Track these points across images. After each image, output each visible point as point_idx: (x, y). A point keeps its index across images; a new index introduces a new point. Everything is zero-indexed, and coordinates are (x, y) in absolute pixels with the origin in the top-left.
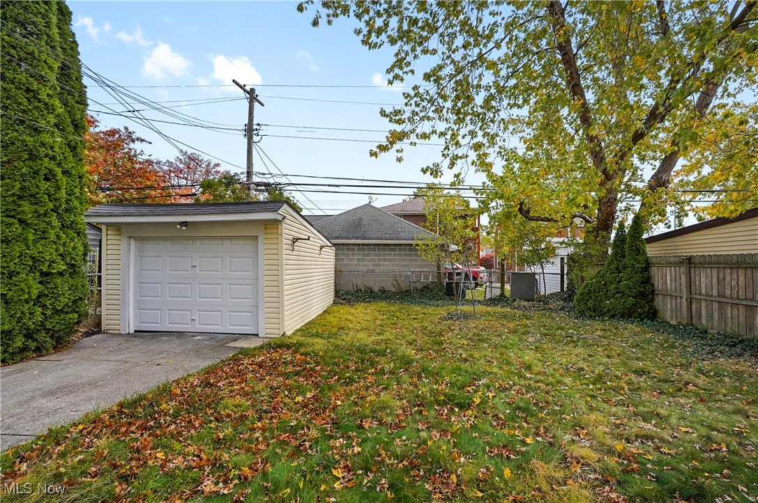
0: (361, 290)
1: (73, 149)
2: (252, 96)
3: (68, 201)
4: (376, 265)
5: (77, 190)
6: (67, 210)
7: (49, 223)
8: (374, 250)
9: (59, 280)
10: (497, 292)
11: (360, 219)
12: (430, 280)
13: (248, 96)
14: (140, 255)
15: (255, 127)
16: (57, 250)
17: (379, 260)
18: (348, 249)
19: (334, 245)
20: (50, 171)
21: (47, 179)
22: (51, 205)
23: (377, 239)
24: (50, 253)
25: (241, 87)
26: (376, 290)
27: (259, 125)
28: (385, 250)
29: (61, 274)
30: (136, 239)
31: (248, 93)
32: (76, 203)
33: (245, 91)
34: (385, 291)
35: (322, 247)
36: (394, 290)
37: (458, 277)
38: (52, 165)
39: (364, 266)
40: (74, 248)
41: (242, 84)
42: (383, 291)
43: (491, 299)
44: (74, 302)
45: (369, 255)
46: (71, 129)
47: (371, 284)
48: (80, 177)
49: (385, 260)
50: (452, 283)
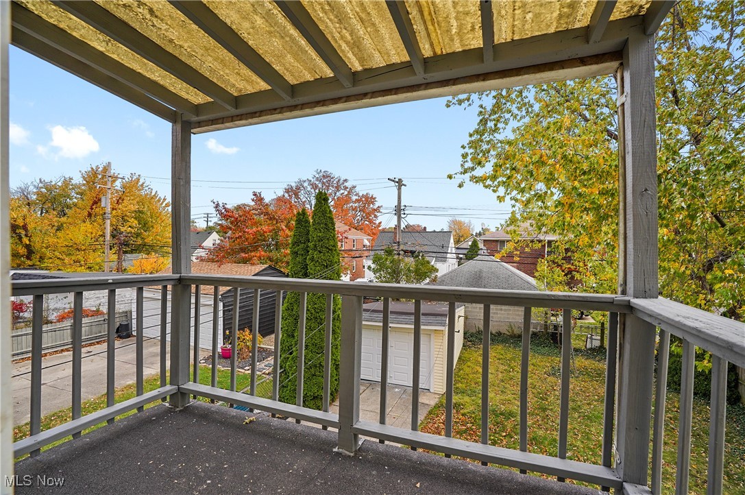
2: (400, 183)
10: (597, 343)
12: (539, 330)
13: (396, 184)
27: (405, 206)
31: (397, 182)
34: (501, 334)
36: (508, 333)
43: (591, 349)
49: (501, 310)
50: (557, 333)
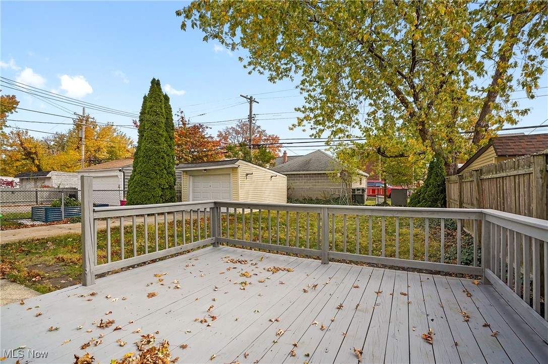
0: (306, 199)
1: (170, 146)
2: (251, 100)
3: (169, 164)
4: (314, 185)
5: (172, 160)
6: (168, 168)
7: (163, 173)
8: (313, 177)
9: (166, 191)
11: (310, 160)
13: (249, 100)
14: (194, 182)
15: (253, 116)
16: (166, 181)
17: (315, 182)
18: (299, 177)
19: (286, 175)
20: (163, 156)
21: (162, 159)
22: (163, 167)
23: (314, 170)
24: (163, 182)
25: (245, 97)
26: (314, 199)
27: (254, 115)
28: (318, 177)
29: (167, 189)
30: (192, 176)
31: (249, 99)
32: (171, 165)
33: (247, 98)
34: (319, 199)
35: (272, 177)
37: (358, 192)
38: (164, 154)
39: (308, 185)
40: (170, 180)
41: (245, 96)
42: (317, 199)
44: (171, 198)
45: (310, 180)
46: (169, 140)
47: (311, 196)
48: (173, 156)
49: (318, 182)
